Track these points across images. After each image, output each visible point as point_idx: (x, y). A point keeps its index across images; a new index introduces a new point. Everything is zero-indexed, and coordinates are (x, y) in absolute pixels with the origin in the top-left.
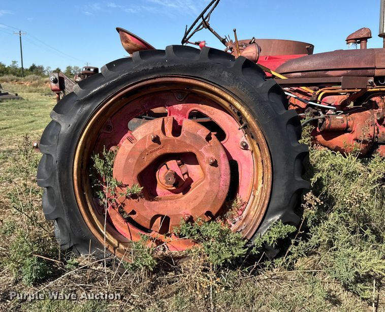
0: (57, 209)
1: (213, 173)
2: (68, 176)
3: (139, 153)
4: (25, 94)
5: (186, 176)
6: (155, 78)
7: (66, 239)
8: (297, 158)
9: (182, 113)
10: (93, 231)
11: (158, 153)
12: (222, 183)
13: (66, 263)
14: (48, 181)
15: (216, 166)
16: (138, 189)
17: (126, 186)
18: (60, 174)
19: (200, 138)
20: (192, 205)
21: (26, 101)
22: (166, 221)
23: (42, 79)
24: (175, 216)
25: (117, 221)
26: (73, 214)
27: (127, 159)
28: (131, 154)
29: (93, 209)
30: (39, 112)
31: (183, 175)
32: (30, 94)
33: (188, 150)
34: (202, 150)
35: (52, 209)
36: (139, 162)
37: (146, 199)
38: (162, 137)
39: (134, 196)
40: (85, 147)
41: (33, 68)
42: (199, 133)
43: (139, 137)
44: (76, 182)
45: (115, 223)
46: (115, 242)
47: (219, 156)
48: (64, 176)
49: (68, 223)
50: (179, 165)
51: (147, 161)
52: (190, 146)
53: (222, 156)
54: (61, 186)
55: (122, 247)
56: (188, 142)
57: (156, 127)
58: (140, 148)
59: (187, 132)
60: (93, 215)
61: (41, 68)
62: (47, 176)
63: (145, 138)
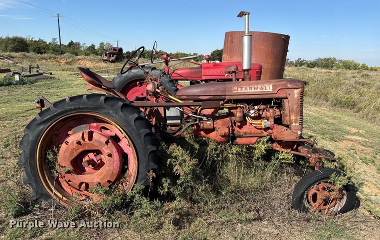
0: (29, 179)
1: (110, 161)
2: (34, 161)
3: (70, 150)
4: (59, 72)
5: (99, 161)
6: (75, 113)
7: (34, 194)
8: (150, 153)
9: (96, 128)
10: (48, 190)
11: (81, 150)
12: (115, 166)
13: (34, 207)
14: (24, 164)
15: (111, 157)
16: (71, 168)
17: (65, 167)
18: (30, 161)
19: (102, 143)
20: (101, 177)
21: (57, 80)
22: (87, 185)
23: (76, 57)
24: (92, 183)
25: (64, 185)
26: (37, 181)
27: (65, 153)
28: (66, 151)
29: (49, 179)
30: (65, 92)
31: (98, 161)
32: (63, 72)
33: (96, 149)
34: (104, 149)
35: (27, 178)
36: (71, 154)
37: (76, 174)
38: (82, 142)
39: (69, 172)
40: (42, 147)
41: (71, 44)
42: (102, 140)
43: (70, 142)
44: (38, 165)
45: (63, 186)
46: (61, 196)
47: (113, 152)
48: (32, 162)
49: (35, 186)
50: (95, 155)
51: (75, 154)
52: (97, 146)
53: (114, 152)
54: (30, 167)
55: (64, 198)
56: (96, 144)
57: (79, 136)
58: (71, 147)
59: (95, 140)
60: (49, 182)
61: (78, 44)
62: (24, 161)
63: (73, 142)
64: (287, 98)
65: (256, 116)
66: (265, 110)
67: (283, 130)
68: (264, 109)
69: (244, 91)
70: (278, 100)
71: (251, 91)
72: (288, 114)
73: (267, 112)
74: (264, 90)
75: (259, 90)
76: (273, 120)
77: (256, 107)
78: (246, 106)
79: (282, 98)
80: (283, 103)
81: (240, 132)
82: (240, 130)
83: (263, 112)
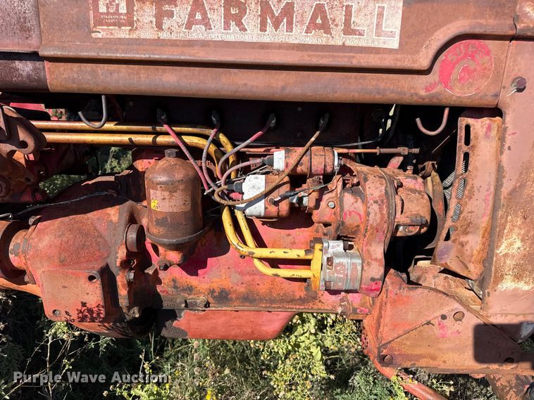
64: (496, 112)
65: (278, 217)
66: (336, 183)
67: (434, 315)
68: (328, 178)
69: (181, 34)
70: (432, 123)
71: (234, 35)
72: (484, 222)
73: (348, 198)
74: (338, 39)
75: (299, 36)
76: (378, 251)
77: (280, 158)
78: (216, 142)
79: (458, 111)
80: (461, 147)
81: (190, 289)
82: (193, 280)
83: (322, 192)
